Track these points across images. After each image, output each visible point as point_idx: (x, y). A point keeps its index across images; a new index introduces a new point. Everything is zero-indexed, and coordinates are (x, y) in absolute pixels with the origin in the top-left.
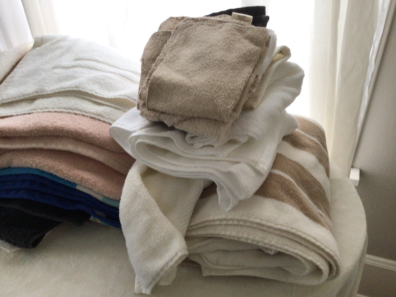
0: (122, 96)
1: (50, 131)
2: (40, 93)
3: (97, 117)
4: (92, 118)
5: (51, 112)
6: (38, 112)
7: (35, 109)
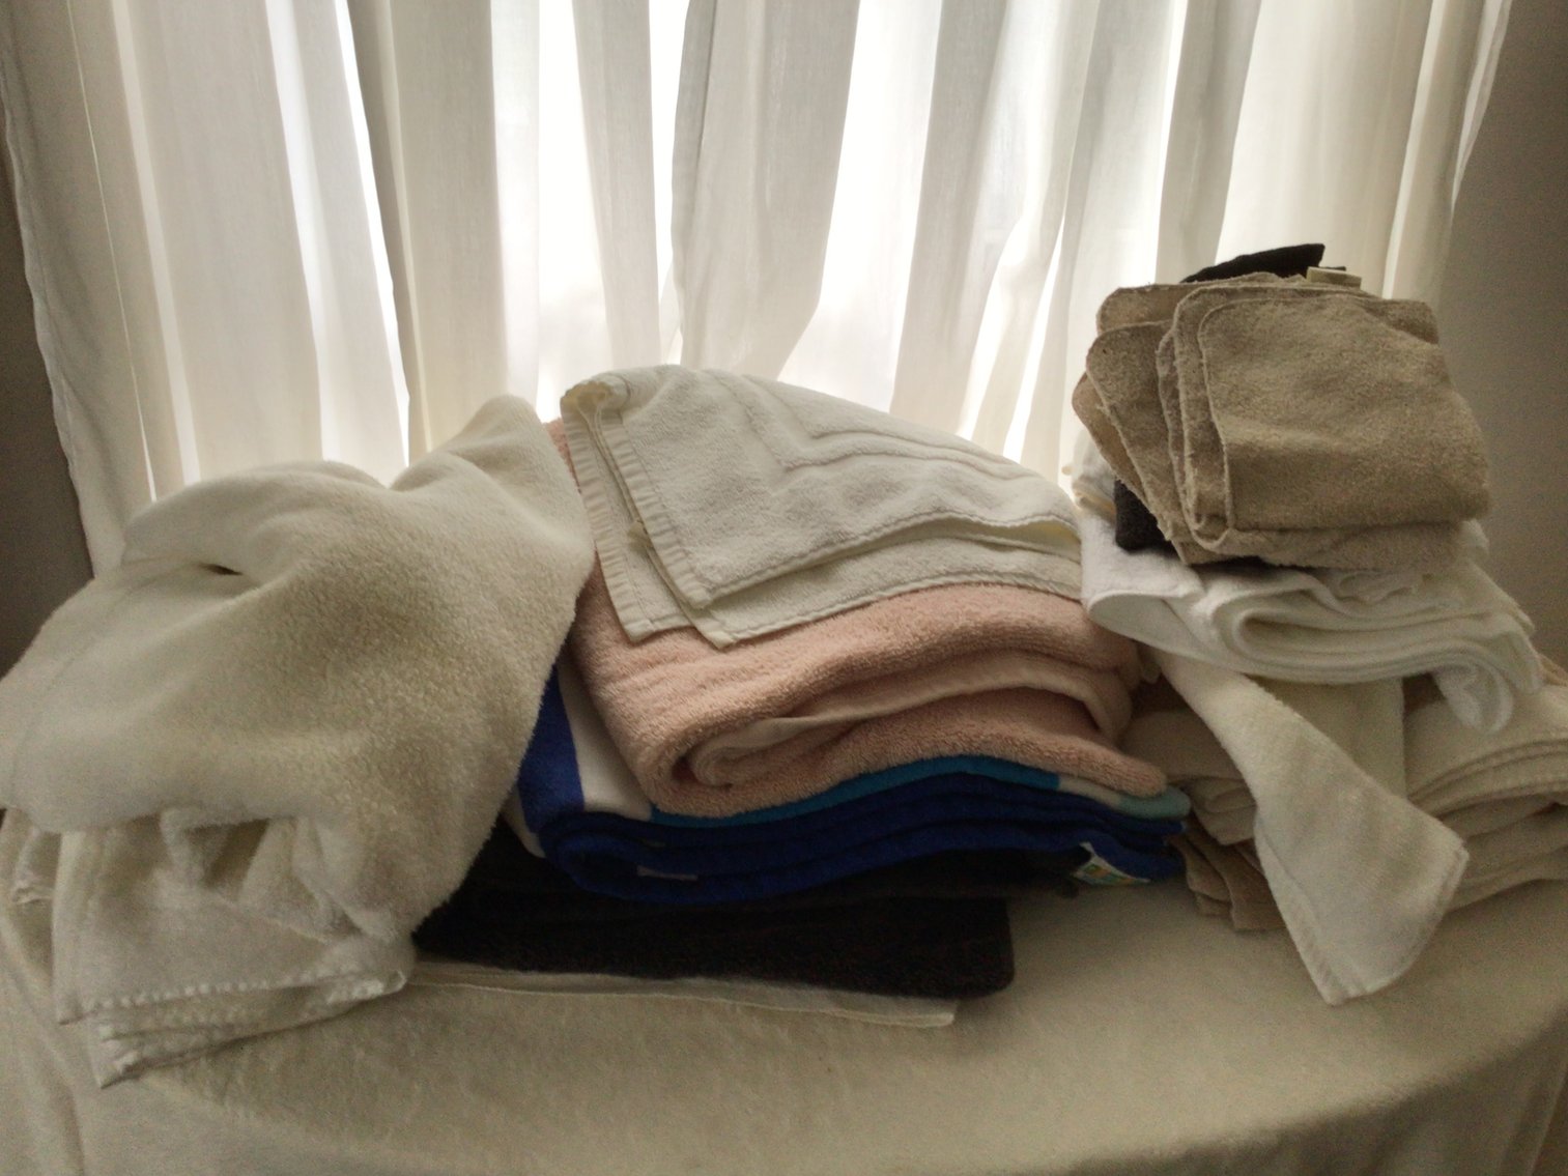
0: (1042, 515)
2: (843, 546)
3: (1029, 583)
4: (1020, 587)
5: (922, 589)
6: (882, 598)
7: (867, 593)
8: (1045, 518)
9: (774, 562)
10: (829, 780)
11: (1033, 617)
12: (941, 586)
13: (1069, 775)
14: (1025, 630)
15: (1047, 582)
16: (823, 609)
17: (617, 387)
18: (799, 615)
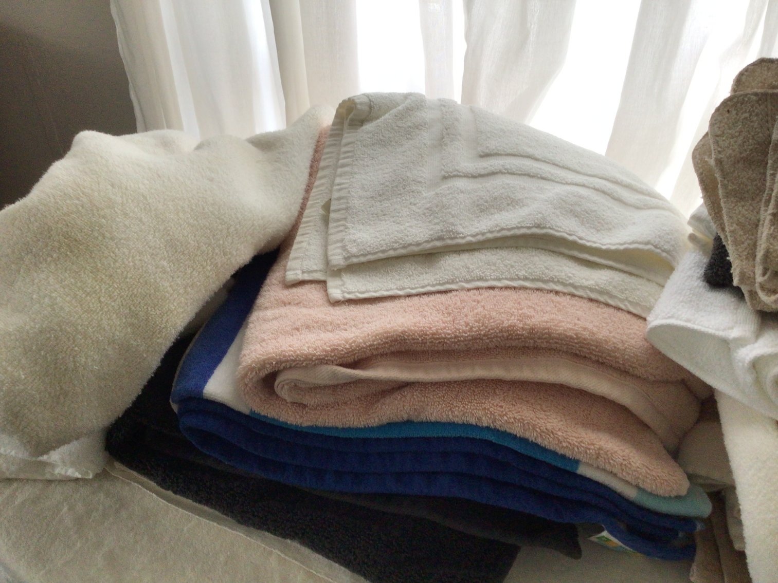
0: (640, 243)
1: (519, 337)
2: (449, 242)
3: (601, 299)
4: (591, 300)
5: (498, 288)
6: (463, 289)
7: (453, 282)
8: (641, 246)
9: (396, 245)
10: (377, 420)
11: (585, 329)
12: (515, 288)
13: (588, 464)
14: (571, 338)
15: (622, 300)
16: (416, 288)
17: (361, 104)
18: (397, 289)
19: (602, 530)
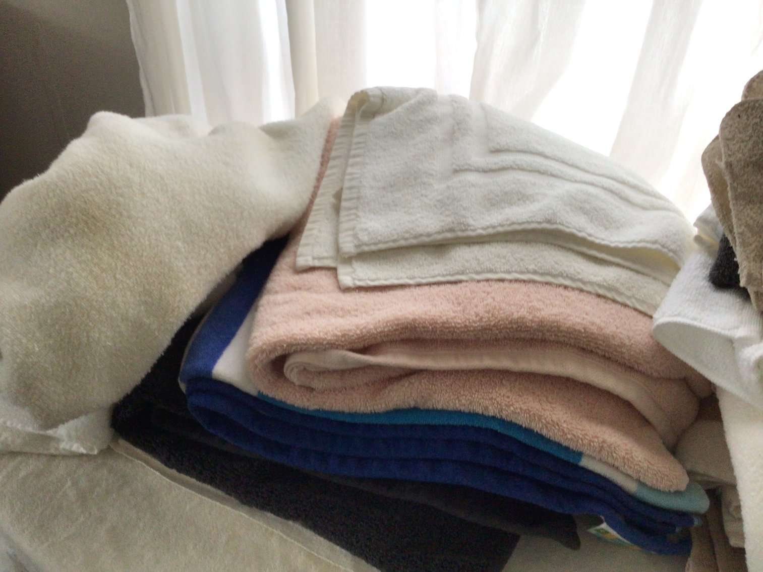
0: (648, 242)
1: (528, 329)
2: (460, 234)
3: (609, 295)
4: (599, 296)
5: (507, 280)
6: (472, 280)
7: (463, 273)
8: (649, 245)
9: (407, 235)
10: (384, 406)
11: (593, 324)
12: (524, 281)
13: (590, 456)
14: (579, 331)
15: (629, 298)
16: (426, 278)
17: (374, 96)
18: (407, 278)
19: (601, 522)
